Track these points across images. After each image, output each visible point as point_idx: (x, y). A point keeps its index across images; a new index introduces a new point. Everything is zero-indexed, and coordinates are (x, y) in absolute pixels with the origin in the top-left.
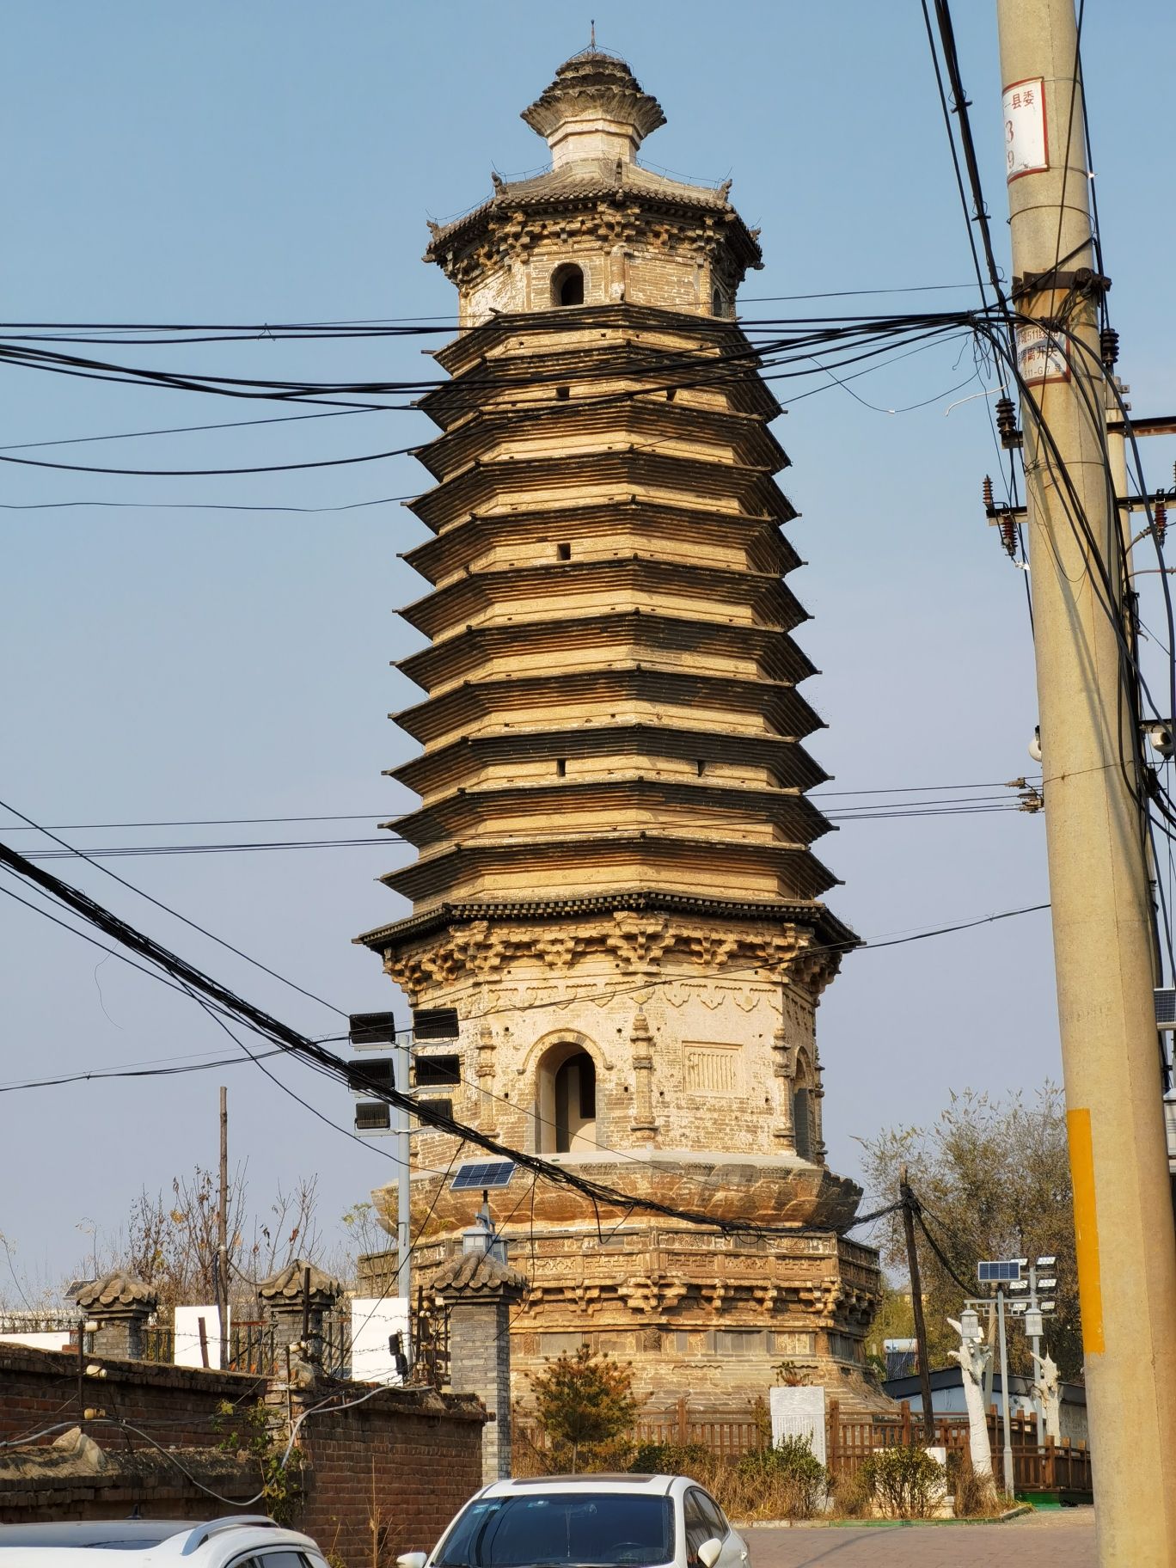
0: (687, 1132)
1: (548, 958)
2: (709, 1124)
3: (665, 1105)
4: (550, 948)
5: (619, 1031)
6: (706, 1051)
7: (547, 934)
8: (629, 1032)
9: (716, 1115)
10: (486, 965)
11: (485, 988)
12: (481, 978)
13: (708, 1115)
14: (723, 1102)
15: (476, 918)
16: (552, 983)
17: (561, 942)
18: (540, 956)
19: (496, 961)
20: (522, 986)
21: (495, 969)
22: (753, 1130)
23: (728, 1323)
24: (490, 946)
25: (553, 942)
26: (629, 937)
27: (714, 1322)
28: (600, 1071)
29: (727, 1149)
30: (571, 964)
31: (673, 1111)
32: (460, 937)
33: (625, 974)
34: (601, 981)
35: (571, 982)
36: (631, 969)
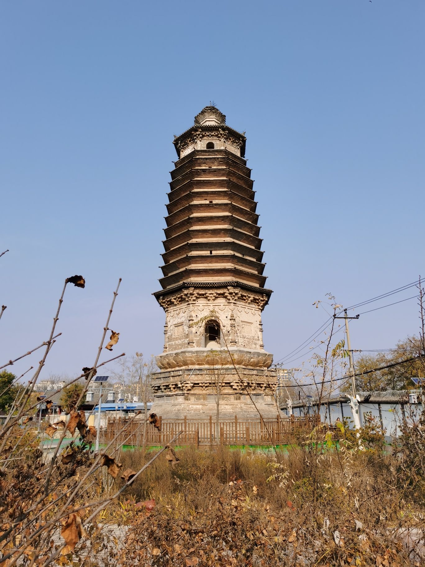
0: (242, 343)
1: (209, 298)
2: (247, 342)
3: (238, 336)
4: (209, 296)
5: (227, 317)
6: (246, 324)
7: (209, 292)
8: (229, 317)
9: (248, 340)
10: (192, 299)
11: (191, 305)
12: (190, 303)
13: (247, 340)
14: (249, 337)
15: (191, 287)
16: (209, 304)
17: (212, 294)
18: (206, 298)
19: (195, 298)
20: (201, 305)
21: (194, 300)
22: (256, 344)
23: (255, 393)
24: (193, 294)
25: (210, 294)
26: (231, 294)
27: (252, 393)
28: (222, 327)
29: (250, 348)
30: (214, 300)
31: (239, 338)
32: (186, 292)
33: (228, 303)
34: (222, 304)
35: (214, 304)
36: (230, 302)
